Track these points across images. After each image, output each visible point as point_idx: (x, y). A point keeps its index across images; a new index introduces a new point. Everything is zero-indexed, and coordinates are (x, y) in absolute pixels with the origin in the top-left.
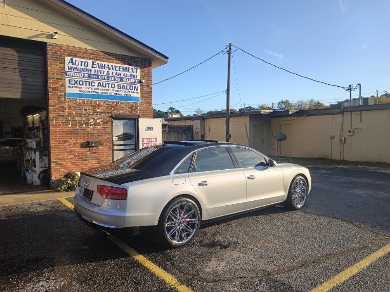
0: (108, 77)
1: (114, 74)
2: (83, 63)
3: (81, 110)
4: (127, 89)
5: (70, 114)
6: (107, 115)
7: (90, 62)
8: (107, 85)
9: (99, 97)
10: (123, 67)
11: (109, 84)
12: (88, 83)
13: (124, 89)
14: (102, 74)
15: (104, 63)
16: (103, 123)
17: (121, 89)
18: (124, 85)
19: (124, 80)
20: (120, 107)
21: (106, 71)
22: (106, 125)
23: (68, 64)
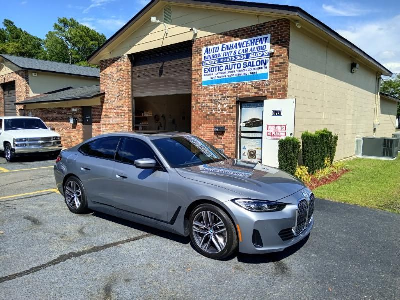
0: (235, 57)
1: (241, 51)
2: (215, 49)
3: (211, 96)
4: (253, 66)
5: (204, 101)
6: (233, 99)
7: (220, 45)
8: (233, 66)
9: (226, 80)
11: (235, 64)
12: (217, 68)
13: (250, 67)
14: (230, 56)
15: (232, 43)
17: (245, 68)
18: (250, 62)
19: (251, 55)
20: (246, 89)
21: (233, 50)
22: (231, 110)
23: (204, 54)
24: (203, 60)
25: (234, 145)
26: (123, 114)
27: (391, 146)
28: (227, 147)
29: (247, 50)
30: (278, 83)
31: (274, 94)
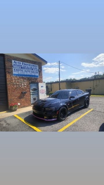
1: (30, 67)
2: (19, 63)
5: (15, 82)
6: (28, 82)
7: (21, 63)
9: (25, 75)
10: (33, 65)
11: (28, 71)
12: (21, 70)
13: (33, 73)
14: (26, 67)
15: (26, 63)
16: (27, 85)
23: (13, 63)
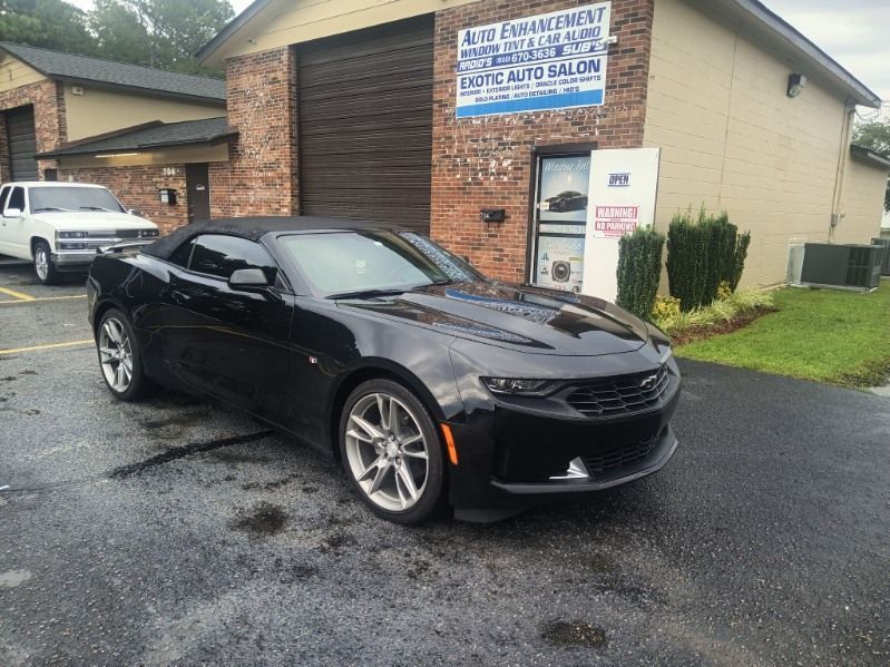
0: (531, 53)
1: (543, 41)
3: (476, 141)
4: (571, 73)
5: (460, 152)
6: (523, 148)
7: (498, 26)
8: (527, 73)
9: (510, 106)
10: (568, 16)
12: (490, 78)
14: (519, 49)
15: (523, 20)
16: (515, 169)
17: (556, 78)
18: (563, 65)
19: (567, 50)
20: (553, 125)
21: (527, 37)
22: (519, 173)
23: (462, 46)
24: (459, 58)
25: (522, 251)
26: (278, 181)
27: (866, 263)
28: (507, 256)
29: (557, 38)
30: (624, 114)
31: (614, 138)
